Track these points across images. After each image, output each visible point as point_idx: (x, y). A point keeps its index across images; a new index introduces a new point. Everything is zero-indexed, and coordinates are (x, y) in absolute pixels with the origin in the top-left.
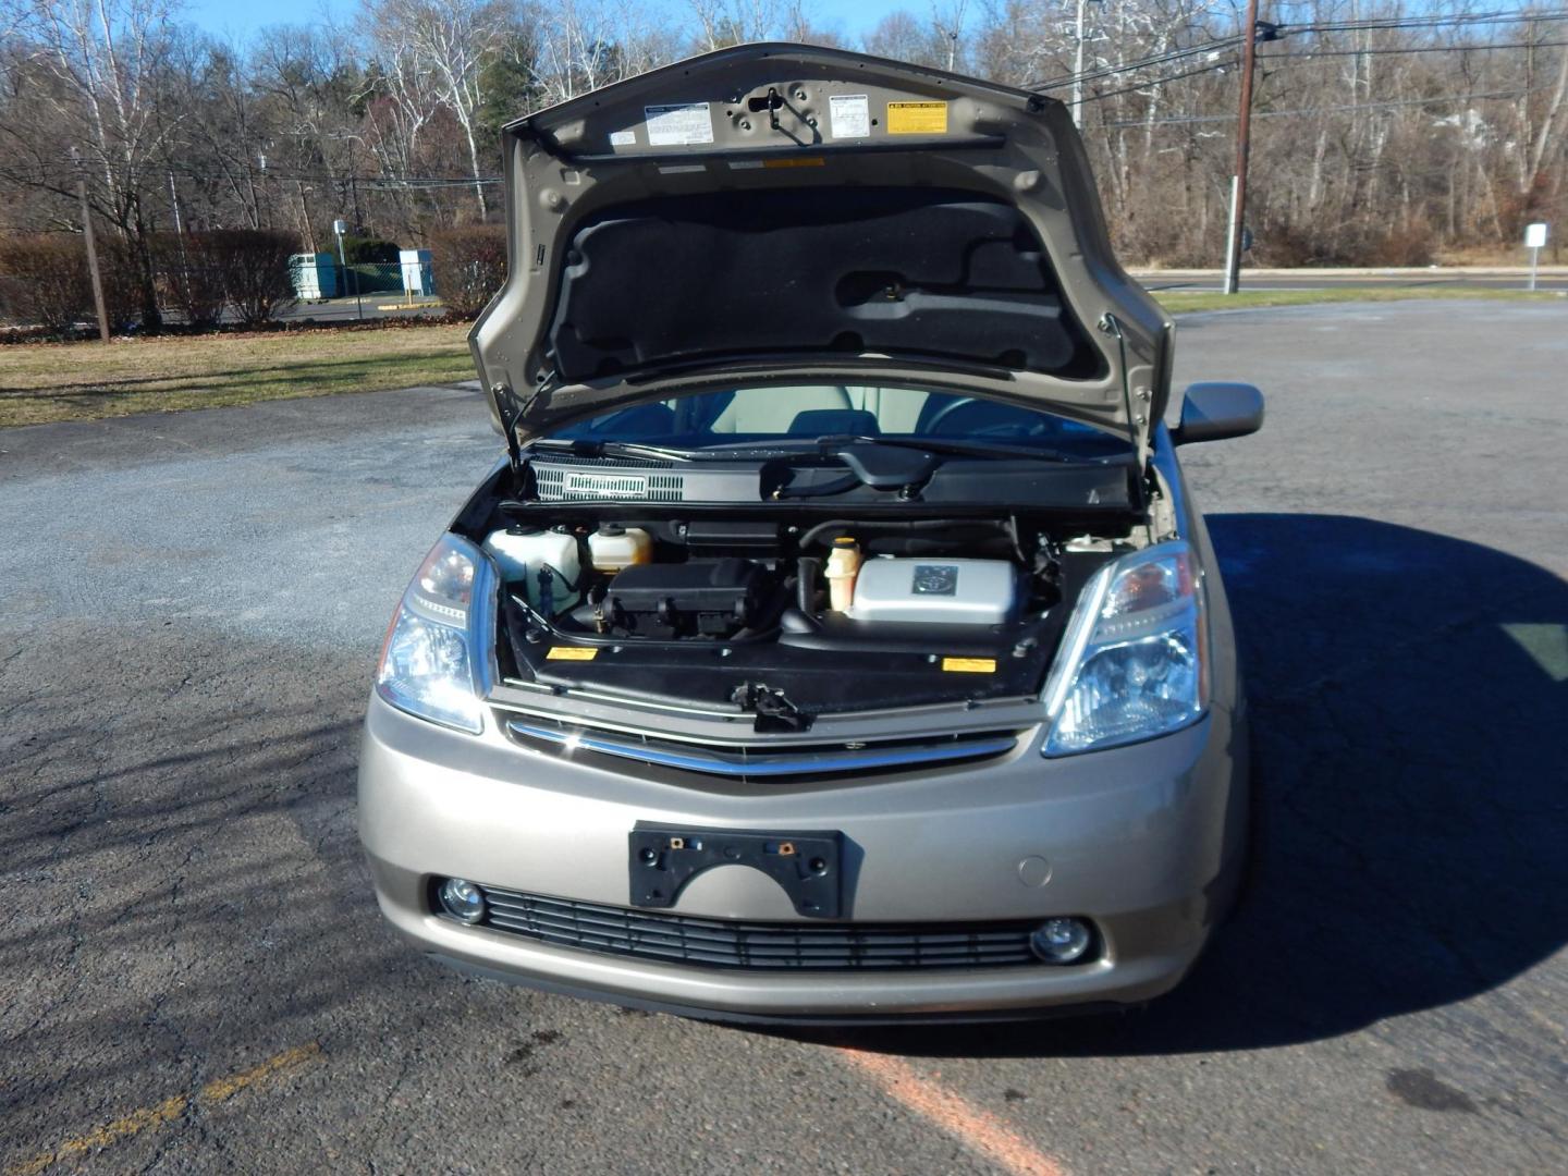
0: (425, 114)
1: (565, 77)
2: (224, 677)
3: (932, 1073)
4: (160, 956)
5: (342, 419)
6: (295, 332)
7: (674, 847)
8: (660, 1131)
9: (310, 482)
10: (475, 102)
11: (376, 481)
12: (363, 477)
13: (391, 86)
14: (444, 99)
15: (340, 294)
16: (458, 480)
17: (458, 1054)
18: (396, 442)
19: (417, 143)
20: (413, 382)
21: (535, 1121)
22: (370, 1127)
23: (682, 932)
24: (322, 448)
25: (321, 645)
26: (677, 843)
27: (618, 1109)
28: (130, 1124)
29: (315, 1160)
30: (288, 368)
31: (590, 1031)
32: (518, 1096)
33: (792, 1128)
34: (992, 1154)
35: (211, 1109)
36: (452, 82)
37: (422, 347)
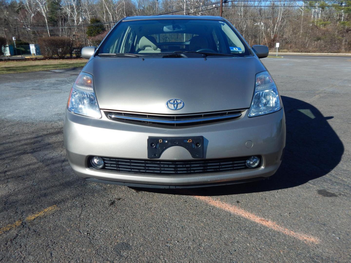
0: (34, 13)
1: (68, 6)
2: (6, 128)
3: (217, 199)
4: (5, 189)
5: (22, 77)
6: (5, 61)
7: (160, 142)
8: (156, 217)
9: (17, 89)
10: (47, 11)
11: (34, 89)
12: (31, 88)
13: (25, 6)
14: (39, 10)
15: (15, 55)
16: (55, 89)
17: (96, 204)
18: (37, 82)
19: (33, 20)
20: (39, 70)
21: (122, 218)
22: (77, 223)
23: (160, 165)
24: (19, 83)
25: (30, 121)
26: (161, 141)
27: (143, 213)
28: (7, 228)
29: (63, 232)
30: (5, 68)
31: (129, 197)
32: (116, 212)
33: (188, 213)
34: (239, 214)
35: (30, 222)
36: (41, 6)
37: (39, 64)
